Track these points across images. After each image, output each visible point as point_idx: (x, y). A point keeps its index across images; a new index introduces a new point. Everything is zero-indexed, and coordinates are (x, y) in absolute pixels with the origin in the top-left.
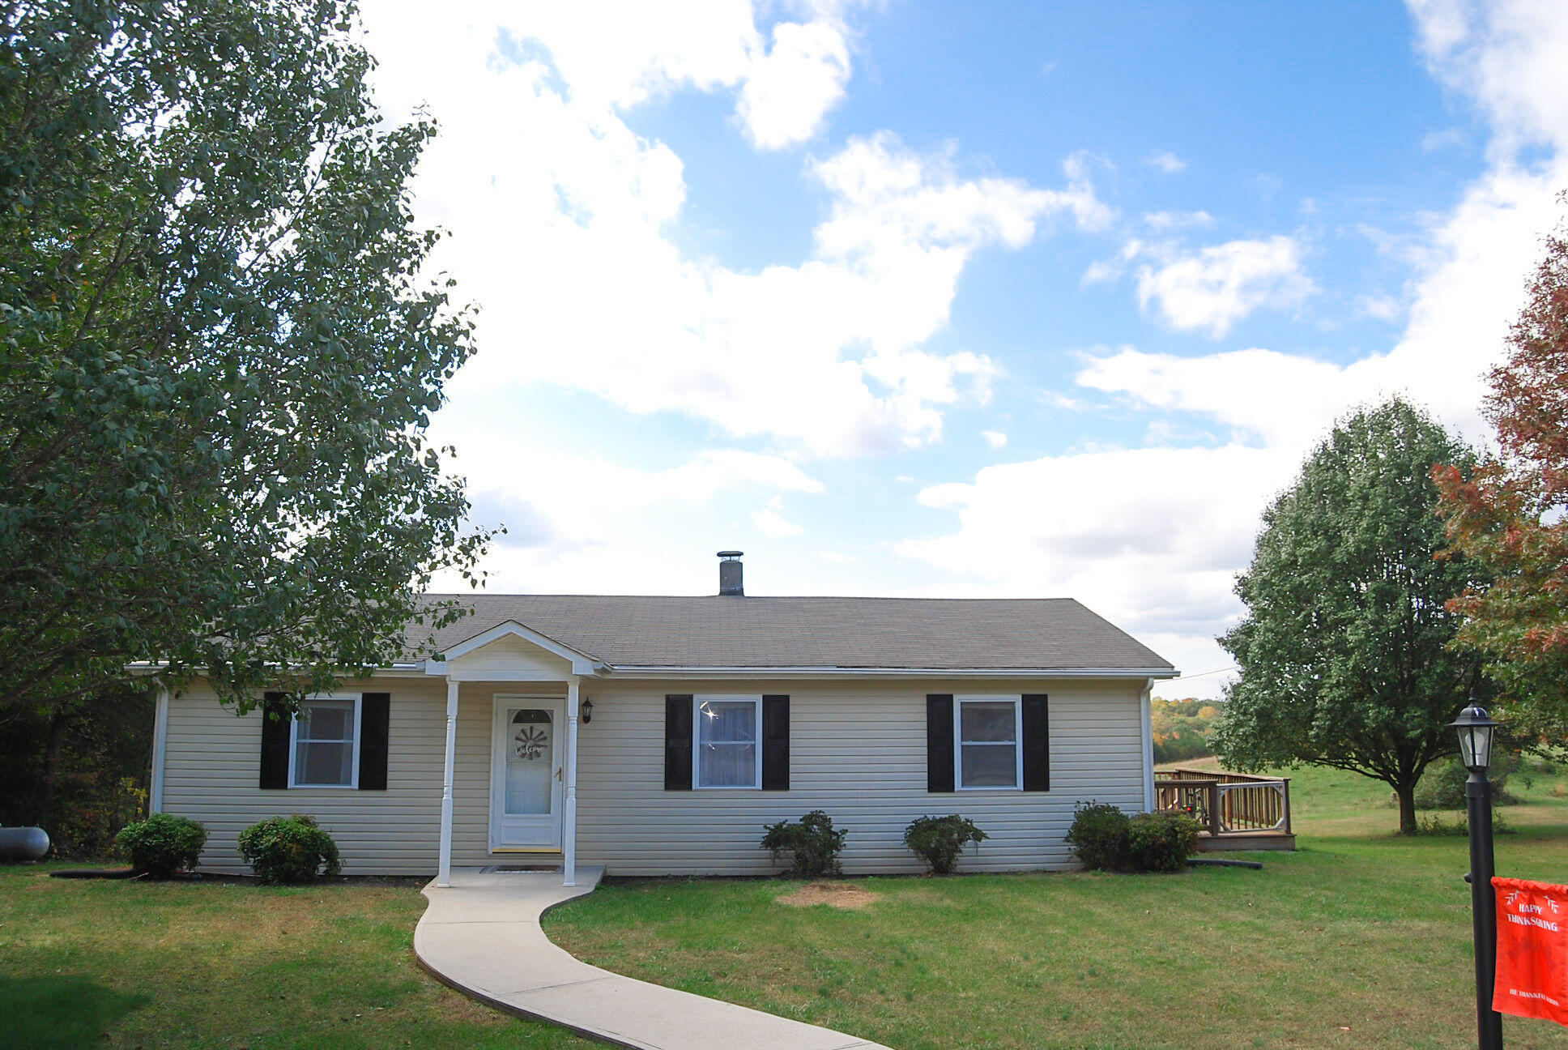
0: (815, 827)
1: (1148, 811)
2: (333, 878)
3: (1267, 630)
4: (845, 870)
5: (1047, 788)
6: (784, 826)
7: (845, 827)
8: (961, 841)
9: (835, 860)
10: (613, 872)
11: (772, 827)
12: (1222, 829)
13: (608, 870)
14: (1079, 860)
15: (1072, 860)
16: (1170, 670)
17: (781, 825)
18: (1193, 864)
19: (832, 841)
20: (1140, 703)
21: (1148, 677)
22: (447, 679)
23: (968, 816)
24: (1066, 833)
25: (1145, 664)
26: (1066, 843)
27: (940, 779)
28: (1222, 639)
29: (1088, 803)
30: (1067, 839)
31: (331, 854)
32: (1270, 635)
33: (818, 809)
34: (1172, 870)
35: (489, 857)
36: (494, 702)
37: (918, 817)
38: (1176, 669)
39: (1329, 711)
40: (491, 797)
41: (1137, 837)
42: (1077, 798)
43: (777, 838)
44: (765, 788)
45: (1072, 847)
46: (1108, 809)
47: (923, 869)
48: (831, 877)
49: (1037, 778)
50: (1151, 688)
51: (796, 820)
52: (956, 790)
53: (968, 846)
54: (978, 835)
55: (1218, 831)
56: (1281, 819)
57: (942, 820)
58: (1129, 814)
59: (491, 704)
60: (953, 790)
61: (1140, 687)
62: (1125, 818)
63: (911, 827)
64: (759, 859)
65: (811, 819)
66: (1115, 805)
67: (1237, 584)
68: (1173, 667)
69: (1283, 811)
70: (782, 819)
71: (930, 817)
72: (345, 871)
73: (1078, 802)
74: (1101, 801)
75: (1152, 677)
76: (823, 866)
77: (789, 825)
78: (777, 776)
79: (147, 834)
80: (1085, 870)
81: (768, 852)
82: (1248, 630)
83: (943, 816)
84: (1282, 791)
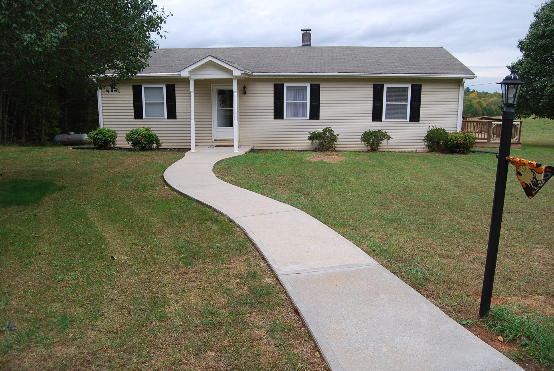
0: (327, 133)
1: (458, 131)
2: (158, 149)
3: (528, 62)
4: (337, 149)
5: (418, 121)
6: (316, 133)
7: (338, 133)
8: (382, 140)
9: (334, 145)
10: (255, 148)
11: (312, 133)
12: (492, 139)
13: (254, 147)
14: (428, 148)
15: (425, 148)
16: (473, 75)
17: (315, 132)
18: (474, 152)
19: (333, 139)
20: (459, 89)
21: (463, 78)
22: (190, 78)
23: (385, 131)
24: (423, 138)
25: (463, 73)
26: (423, 142)
27: (377, 116)
28: (509, 66)
29: (433, 127)
30: (423, 140)
31: (157, 141)
32: (529, 64)
33: (329, 127)
34: (463, 153)
35: (213, 142)
36: (212, 87)
37: (366, 130)
38: (475, 75)
39: (548, 96)
40: (212, 121)
41: (451, 140)
42: (429, 125)
43: (314, 137)
44: (311, 119)
45: (425, 144)
46: (441, 129)
47: (366, 149)
48: (332, 151)
49: (415, 117)
50: (464, 82)
51: (321, 131)
52: (383, 120)
53: (385, 142)
54: (389, 138)
55: (490, 140)
56: (517, 137)
57: (375, 132)
58: (450, 132)
59: (211, 87)
60: (381, 121)
61: (459, 82)
62: (447, 133)
63: (364, 134)
64: (306, 144)
65: (325, 130)
66: (444, 128)
67: (519, 43)
68: (474, 74)
69: (518, 134)
70: (316, 130)
71: (371, 131)
72: (163, 147)
73: (429, 127)
74: (438, 126)
75: (465, 78)
76: (329, 147)
77: (318, 132)
78: (315, 114)
79: (97, 134)
80: (430, 152)
81: (310, 142)
82: (520, 63)
83: (376, 130)
84: (519, 127)
